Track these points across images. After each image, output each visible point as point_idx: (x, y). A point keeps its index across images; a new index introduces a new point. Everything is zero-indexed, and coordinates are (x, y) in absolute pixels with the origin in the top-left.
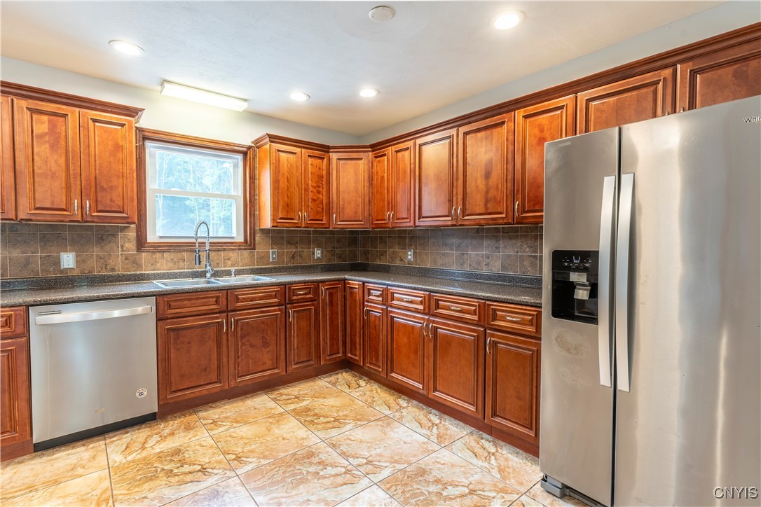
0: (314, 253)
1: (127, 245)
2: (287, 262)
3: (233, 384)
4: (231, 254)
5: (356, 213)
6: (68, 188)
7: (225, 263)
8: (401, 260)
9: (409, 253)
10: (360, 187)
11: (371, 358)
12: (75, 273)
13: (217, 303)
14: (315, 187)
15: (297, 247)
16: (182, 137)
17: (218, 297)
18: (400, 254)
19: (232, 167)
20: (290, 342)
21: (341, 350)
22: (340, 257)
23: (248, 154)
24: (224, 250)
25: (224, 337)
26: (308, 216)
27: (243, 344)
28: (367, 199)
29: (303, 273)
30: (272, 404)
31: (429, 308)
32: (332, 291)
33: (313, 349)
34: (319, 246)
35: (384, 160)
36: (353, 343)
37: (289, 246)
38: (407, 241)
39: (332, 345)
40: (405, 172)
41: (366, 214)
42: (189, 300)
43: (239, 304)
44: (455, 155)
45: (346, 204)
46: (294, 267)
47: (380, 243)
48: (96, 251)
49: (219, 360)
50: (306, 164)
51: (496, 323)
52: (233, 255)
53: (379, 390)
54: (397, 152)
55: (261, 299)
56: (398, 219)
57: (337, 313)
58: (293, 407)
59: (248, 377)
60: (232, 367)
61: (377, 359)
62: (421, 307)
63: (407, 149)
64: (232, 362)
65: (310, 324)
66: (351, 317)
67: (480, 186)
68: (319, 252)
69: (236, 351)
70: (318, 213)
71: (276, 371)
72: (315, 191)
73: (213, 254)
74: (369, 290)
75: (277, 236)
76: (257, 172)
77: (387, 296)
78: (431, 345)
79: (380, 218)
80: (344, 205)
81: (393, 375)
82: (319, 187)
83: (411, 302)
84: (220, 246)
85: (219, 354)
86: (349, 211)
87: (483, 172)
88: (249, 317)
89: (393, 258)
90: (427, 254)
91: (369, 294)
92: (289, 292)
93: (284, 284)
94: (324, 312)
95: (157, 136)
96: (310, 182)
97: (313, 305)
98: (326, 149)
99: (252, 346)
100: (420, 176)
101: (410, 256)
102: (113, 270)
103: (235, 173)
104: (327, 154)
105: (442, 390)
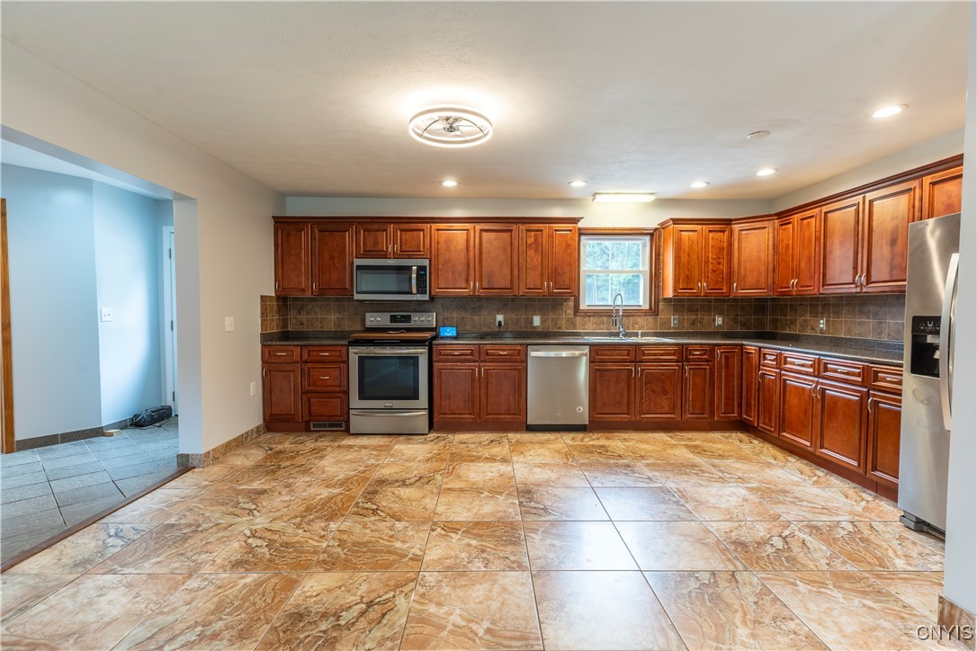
0: (714, 321)
1: (568, 311)
2: (687, 328)
3: (638, 418)
4: (638, 320)
5: (758, 281)
6: (542, 275)
7: (633, 326)
8: (813, 329)
9: (822, 322)
10: (763, 256)
11: (765, 419)
12: (540, 329)
13: (628, 354)
14: (715, 259)
15: (697, 315)
16: (605, 229)
17: (629, 350)
18: (812, 323)
19: (642, 247)
20: (686, 394)
21: (736, 411)
22: (743, 325)
23: (654, 235)
24: (633, 316)
25: (633, 381)
26: (708, 286)
27: (647, 389)
28: (771, 267)
29: (702, 338)
30: (669, 439)
31: (819, 371)
32: (728, 354)
33: (707, 405)
34: (720, 313)
35: (789, 228)
36: (749, 405)
37: (689, 313)
38: (820, 308)
39: (726, 405)
40: (810, 239)
41: (770, 281)
42: (610, 350)
43: (645, 357)
44: (860, 223)
45: (748, 272)
46: (693, 333)
47: (791, 311)
48: (551, 316)
49: (629, 397)
50: (707, 239)
51: (878, 383)
52: (640, 320)
53: (771, 449)
54: (803, 219)
55: (662, 355)
56: (802, 287)
57: (733, 375)
58: (685, 443)
59: (649, 416)
60: (638, 405)
61: (770, 420)
62: (811, 370)
63: (813, 216)
64: (638, 400)
65: (705, 382)
66: (747, 380)
67: (885, 253)
68: (720, 319)
69: (641, 393)
70: (717, 282)
71: (672, 416)
72: (715, 262)
73: (624, 319)
74: (765, 354)
75: (678, 304)
76: (662, 250)
77: (781, 361)
78: (820, 405)
79: (784, 286)
80: (745, 274)
81: (784, 434)
82: (719, 258)
83: (803, 365)
84: (630, 313)
85: (629, 393)
86: (751, 279)
87: (889, 240)
88: (652, 368)
89: (803, 328)
90: (841, 322)
91: (765, 359)
92: (686, 351)
93: (682, 345)
94: (720, 372)
95: (588, 232)
96: (710, 255)
97: (708, 365)
98: (728, 222)
99: (653, 391)
100: (825, 243)
101: (822, 324)
102: (560, 328)
103: (644, 252)
104: (729, 227)
105: (829, 447)
